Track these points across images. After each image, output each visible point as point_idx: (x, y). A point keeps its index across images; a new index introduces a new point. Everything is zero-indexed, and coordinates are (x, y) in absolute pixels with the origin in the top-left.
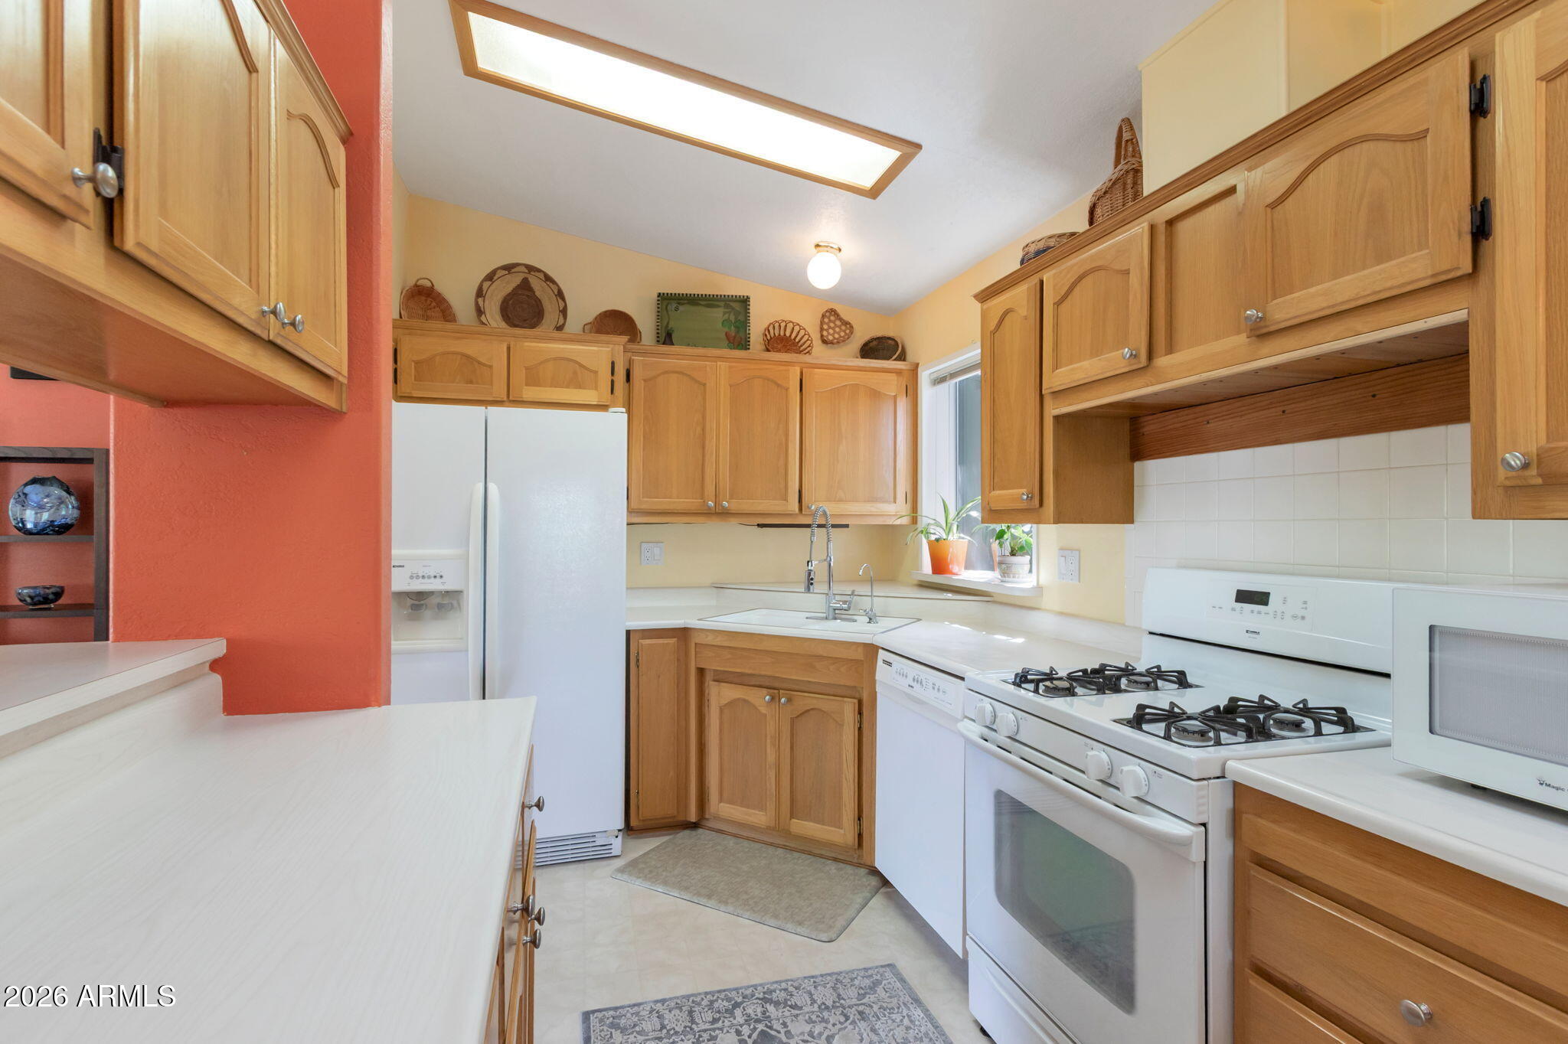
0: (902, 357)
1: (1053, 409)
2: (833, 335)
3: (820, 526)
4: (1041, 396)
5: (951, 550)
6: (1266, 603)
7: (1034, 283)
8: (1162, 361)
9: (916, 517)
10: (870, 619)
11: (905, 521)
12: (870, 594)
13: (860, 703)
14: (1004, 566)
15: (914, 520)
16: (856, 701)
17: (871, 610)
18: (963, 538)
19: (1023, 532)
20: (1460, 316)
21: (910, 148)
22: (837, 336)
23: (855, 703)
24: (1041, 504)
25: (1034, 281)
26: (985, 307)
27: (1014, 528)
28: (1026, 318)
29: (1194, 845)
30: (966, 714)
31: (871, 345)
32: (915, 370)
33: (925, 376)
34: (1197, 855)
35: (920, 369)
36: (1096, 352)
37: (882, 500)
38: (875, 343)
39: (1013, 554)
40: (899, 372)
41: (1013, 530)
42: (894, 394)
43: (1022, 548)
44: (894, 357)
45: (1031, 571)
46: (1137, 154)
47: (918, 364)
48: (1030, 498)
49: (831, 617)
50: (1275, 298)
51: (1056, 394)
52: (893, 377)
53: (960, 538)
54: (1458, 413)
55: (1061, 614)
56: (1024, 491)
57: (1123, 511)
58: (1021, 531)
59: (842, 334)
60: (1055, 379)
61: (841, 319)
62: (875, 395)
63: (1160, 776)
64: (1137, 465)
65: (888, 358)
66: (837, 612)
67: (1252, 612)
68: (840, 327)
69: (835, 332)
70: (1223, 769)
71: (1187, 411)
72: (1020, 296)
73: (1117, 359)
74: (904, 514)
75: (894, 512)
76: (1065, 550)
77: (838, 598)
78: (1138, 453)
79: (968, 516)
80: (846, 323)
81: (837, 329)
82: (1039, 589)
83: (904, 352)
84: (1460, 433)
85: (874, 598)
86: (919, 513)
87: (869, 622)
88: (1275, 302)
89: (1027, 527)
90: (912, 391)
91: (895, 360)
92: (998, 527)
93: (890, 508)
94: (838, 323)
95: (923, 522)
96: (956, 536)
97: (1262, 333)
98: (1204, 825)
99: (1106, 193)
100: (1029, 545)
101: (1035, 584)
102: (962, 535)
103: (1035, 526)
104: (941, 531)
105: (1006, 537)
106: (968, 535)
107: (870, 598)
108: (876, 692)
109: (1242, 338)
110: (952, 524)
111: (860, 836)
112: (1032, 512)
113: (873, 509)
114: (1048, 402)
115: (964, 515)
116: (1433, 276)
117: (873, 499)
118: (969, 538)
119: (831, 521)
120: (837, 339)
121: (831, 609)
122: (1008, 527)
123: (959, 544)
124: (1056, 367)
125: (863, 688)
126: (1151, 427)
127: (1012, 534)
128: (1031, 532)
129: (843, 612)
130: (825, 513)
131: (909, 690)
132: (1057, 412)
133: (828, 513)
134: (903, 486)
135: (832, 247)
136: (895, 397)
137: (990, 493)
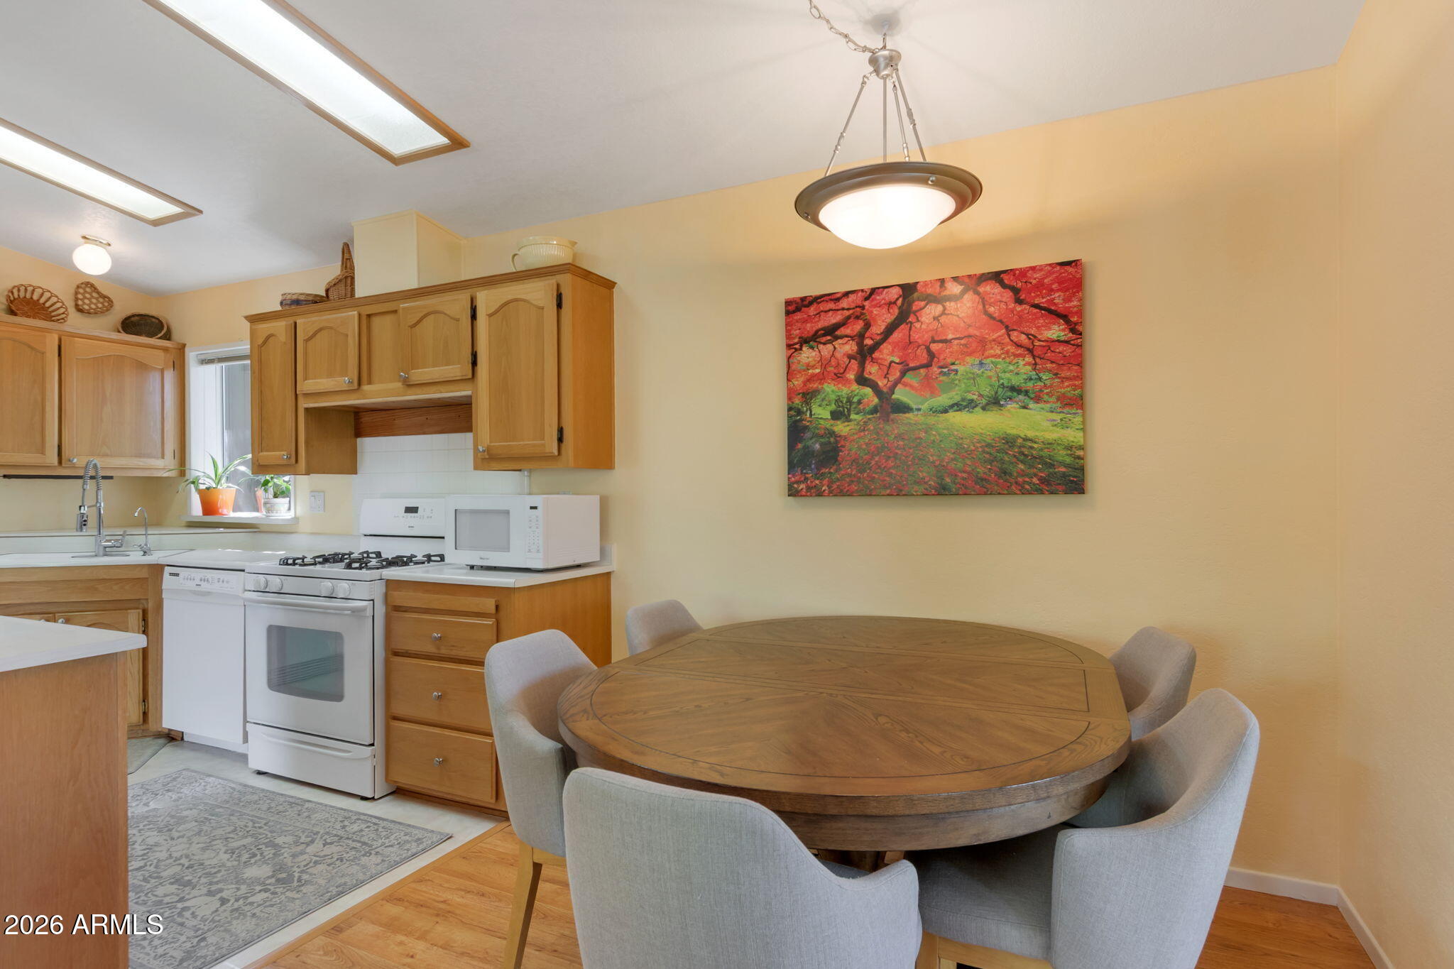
0: (168, 336)
1: (304, 404)
2: (89, 305)
3: (92, 478)
4: (296, 395)
5: (221, 496)
6: (417, 512)
7: (290, 322)
8: (366, 388)
9: (185, 471)
10: (145, 552)
11: (173, 474)
12: (144, 533)
13: (145, 612)
14: (268, 505)
15: (182, 473)
16: (141, 611)
17: (146, 545)
18: (230, 487)
19: (284, 481)
20: (468, 393)
21: (191, 211)
22: (93, 306)
23: (139, 613)
24: (297, 461)
25: (291, 321)
26: (254, 327)
27: (276, 478)
28: (285, 343)
29: (368, 610)
30: (246, 588)
31: (133, 319)
32: (182, 348)
33: (191, 356)
34: (369, 613)
35: (187, 349)
36: (330, 375)
37: (149, 456)
38: (136, 318)
39: (276, 496)
40: (166, 350)
41: (275, 480)
42: (161, 367)
43: (283, 493)
44: (159, 335)
45: (289, 509)
46: (352, 268)
47: (184, 346)
48: (289, 458)
49: (101, 553)
50: (412, 370)
51: (306, 395)
52: (161, 353)
53: (228, 487)
54: (469, 429)
55: (312, 534)
56: (285, 453)
57: (350, 466)
58: (283, 481)
59: (100, 305)
60: (306, 386)
61: (98, 293)
62: (142, 367)
63: (355, 584)
64: (359, 440)
65: (151, 335)
66: (107, 549)
67: (411, 517)
68: (97, 299)
69: (92, 303)
70: (381, 576)
71: (384, 412)
72: (280, 327)
73: (342, 382)
74: (172, 468)
75: (163, 466)
76: (314, 493)
77: (108, 538)
78: (359, 433)
79: (236, 471)
80: (104, 297)
81: (94, 301)
82: (296, 519)
83: (169, 331)
84: (469, 436)
85: (149, 536)
86: (187, 467)
87: (144, 555)
88: (413, 371)
89: (287, 478)
90: (180, 366)
91: (160, 338)
92: (262, 478)
93: (159, 463)
94: (95, 295)
95: (193, 474)
96: (225, 485)
97: (408, 385)
98: (373, 600)
99: (335, 285)
100: (288, 489)
101: (293, 516)
102: (230, 485)
103: (293, 476)
104: (210, 481)
105: (270, 485)
106: (235, 484)
107: (144, 536)
108: (163, 599)
109: (399, 385)
110: (221, 477)
111: (145, 714)
112: (289, 467)
113: (141, 464)
114: (301, 399)
115: (233, 469)
116: (462, 376)
117: (140, 455)
118: (236, 487)
119: (102, 473)
120: (94, 309)
121: (101, 549)
122: (272, 478)
123: (228, 493)
124: (306, 379)
125: (147, 599)
126: (366, 419)
127: (275, 483)
128: (290, 481)
129: (115, 549)
130: (95, 466)
131: (198, 589)
132: (306, 406)
133: (99, 466)
134: (171, 445)
135: (101, 242)
136: (162, 371)
137: (259, 453)
